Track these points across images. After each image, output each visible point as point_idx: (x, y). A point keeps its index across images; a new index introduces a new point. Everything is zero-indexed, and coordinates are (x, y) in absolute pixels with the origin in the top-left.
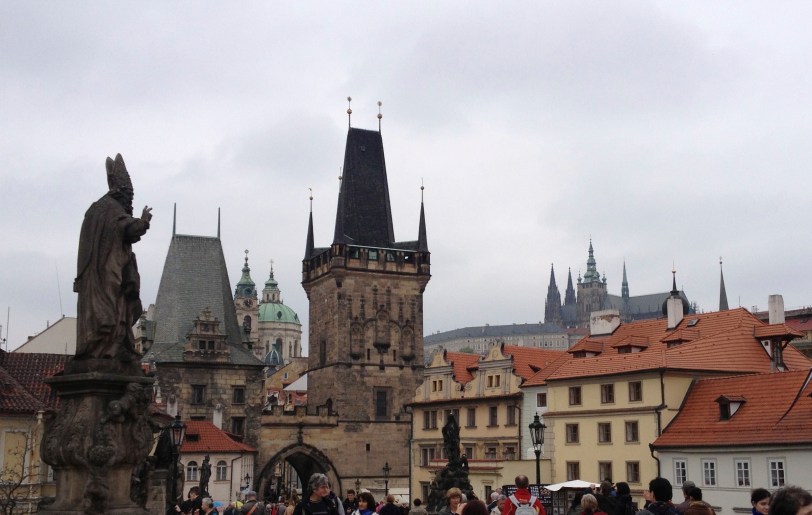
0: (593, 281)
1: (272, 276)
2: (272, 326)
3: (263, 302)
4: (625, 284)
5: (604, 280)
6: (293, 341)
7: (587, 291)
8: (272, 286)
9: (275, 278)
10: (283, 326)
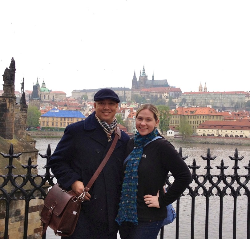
0: (144, 76)
1: (44, 81)
2: (43, 92)
3: (41, 87)
4: (153, 76)
5: (147, 75)
6: (48, 96)
7: (142, 78)
8: (44, 84)
9: (44, 82)
10: (46, 93)
